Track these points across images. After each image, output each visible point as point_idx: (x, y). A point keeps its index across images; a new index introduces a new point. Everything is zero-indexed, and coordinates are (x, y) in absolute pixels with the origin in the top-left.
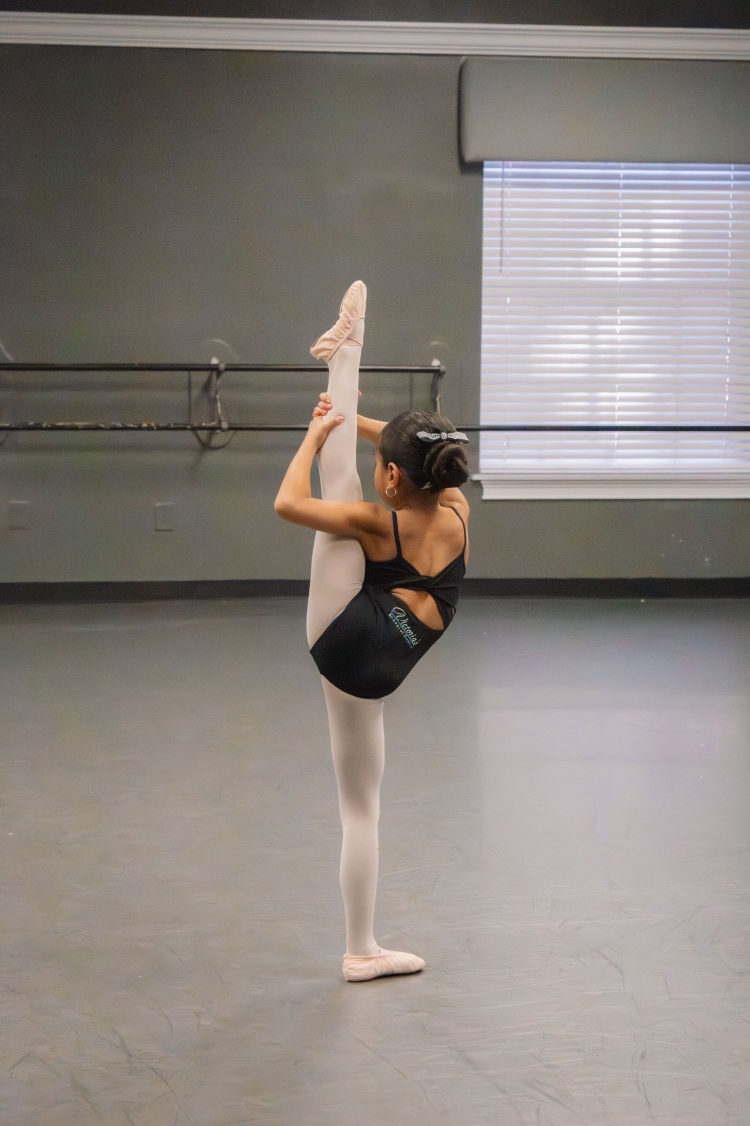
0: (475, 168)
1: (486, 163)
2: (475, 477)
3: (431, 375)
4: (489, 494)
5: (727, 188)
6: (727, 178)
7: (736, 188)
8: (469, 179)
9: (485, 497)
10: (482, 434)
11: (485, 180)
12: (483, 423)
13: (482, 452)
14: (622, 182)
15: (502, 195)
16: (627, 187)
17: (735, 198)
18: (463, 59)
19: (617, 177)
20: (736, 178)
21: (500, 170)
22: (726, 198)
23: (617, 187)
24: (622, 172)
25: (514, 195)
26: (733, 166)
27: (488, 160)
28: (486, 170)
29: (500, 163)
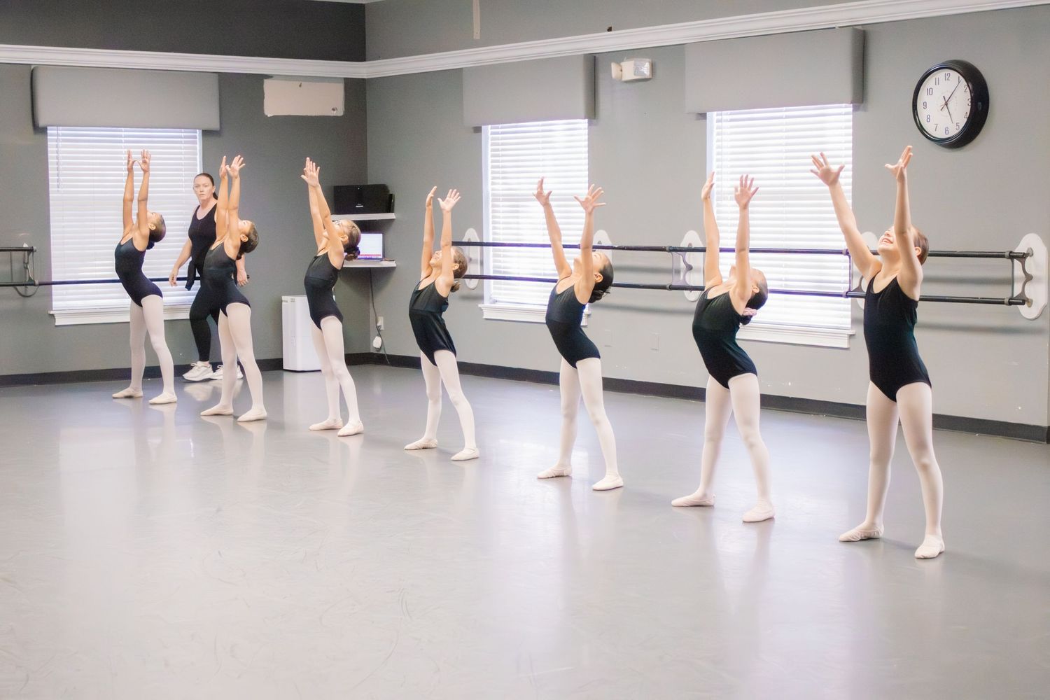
0: (43, 131)
1: (48, 128)
2: (52, 312)
3: (22, 253)
4: (59, 322)
5: (181, 142)
6: (181, 137)
7: (186, 143)
8: (39, 137)
9: (56, 324)
10: (53, 286)
11: (48, 137)
12: (54, 280)
13: (54, 297)
14: (123, 139)
15: (57, 146)
16: (126, 142)
17: (185, 148)
18: (33, 67)
19: (121, 136)
20: (185, 137)
21: (56, 132)
22: (180, 148)
23: (120, 142)
24: (123, 133)
25: (63, 147)
26: (183, 130)
27: (49, 126)
28: (48, 132)
29: (56, 128)
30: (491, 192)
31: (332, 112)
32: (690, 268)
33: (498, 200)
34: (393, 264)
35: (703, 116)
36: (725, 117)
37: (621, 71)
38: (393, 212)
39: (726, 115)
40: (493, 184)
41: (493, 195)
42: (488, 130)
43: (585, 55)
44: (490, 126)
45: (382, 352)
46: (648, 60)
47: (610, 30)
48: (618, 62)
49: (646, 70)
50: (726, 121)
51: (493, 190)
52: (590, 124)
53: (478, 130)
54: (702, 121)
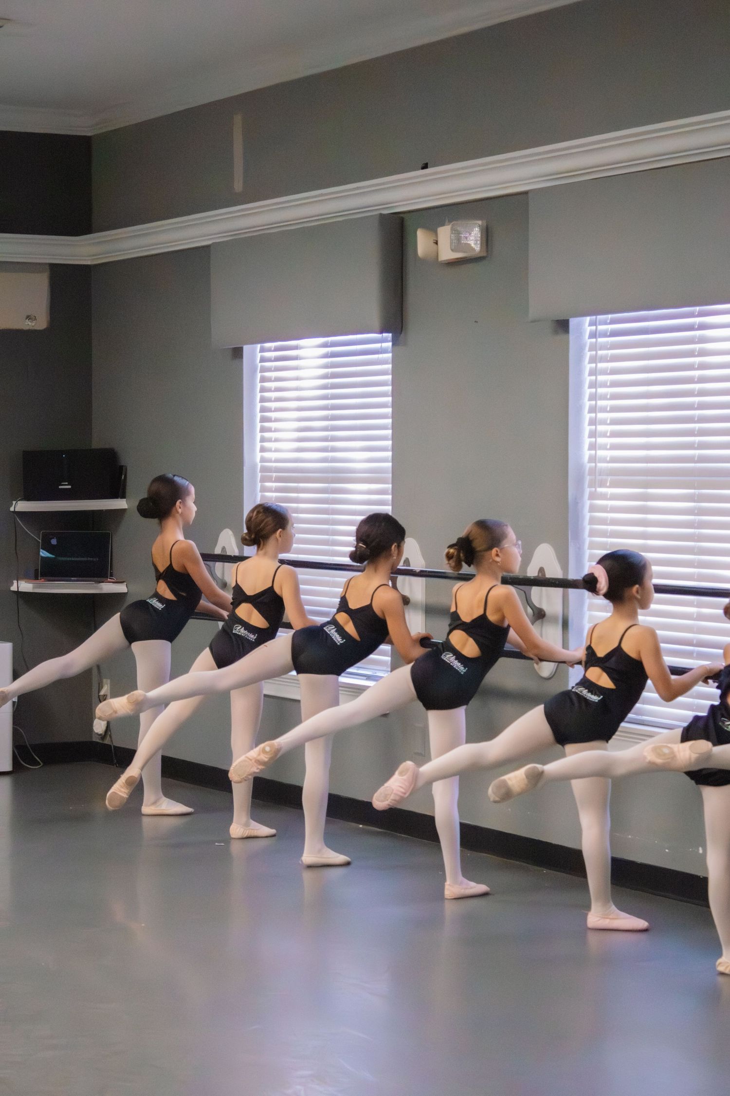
30: (259, 465)
31: (28, 322)
32: (539, 615)
33: (270, 480)
34: (122, 588)
35: (563, 326)
36: (601, 328)
37: (436, 243)
38: (123, 496)
39: (606, 323)
40: (263, 450)
41: (264, 469)
42: (254, 353)
43: (382, 216)
44: (259, 346)
45: (107, 741)
46: (480, 222)
47: (425, 167)
48: (432, 229)
49: (473, 239)
50: (604, 335)
51: (263, 460)
52: (395, 342)
53: (237, 353)
54: (561, 337)
